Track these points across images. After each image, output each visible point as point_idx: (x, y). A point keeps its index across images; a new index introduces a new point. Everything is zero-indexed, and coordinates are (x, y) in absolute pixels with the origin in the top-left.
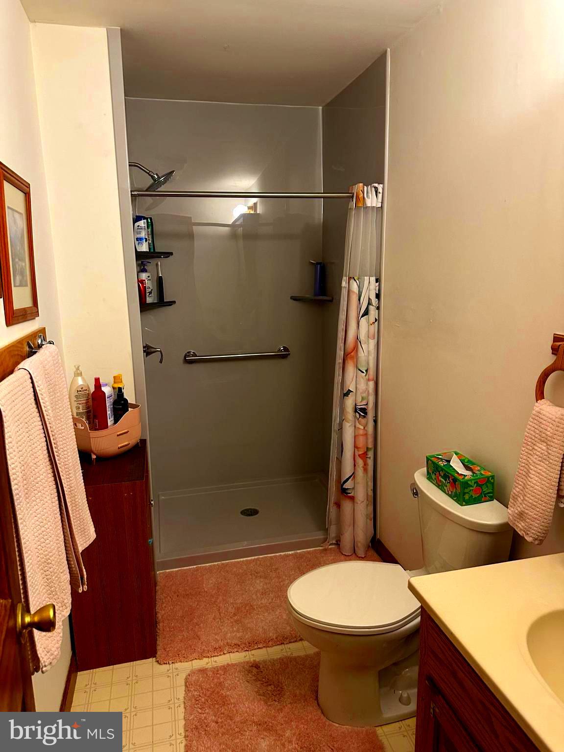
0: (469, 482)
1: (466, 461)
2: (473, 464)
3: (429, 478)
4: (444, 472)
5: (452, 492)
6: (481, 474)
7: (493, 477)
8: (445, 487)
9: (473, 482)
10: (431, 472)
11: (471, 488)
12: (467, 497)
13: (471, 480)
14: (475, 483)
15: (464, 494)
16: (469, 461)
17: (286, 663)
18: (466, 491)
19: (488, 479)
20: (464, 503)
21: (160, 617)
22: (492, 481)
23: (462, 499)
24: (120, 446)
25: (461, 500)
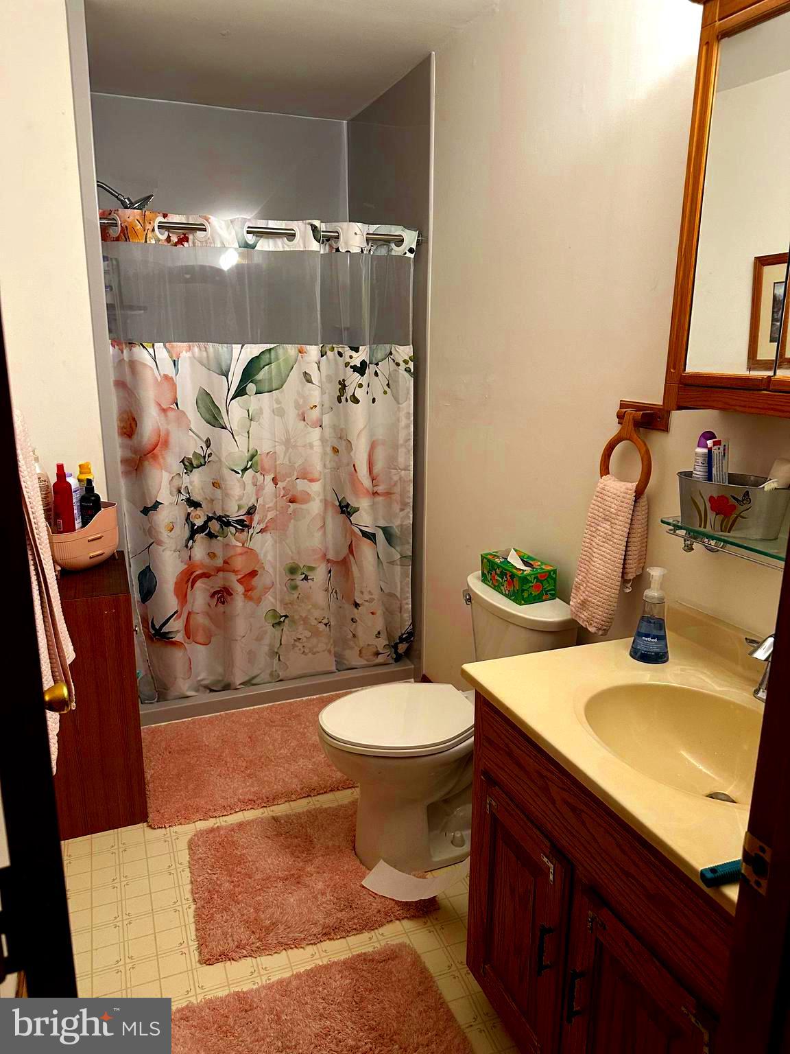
0: (528, 578)
1: (525, 557)
2: (534, 560)
3: (484, 579)
4: (501, 569)
5: (509, 591)
6: (542, 569)
7: (555, 571)
8: (502, 587)
9: (533, 576)
10: (486, 572)
11: (531, 584)
12: (526, 595)
13: (530, 575)
14: (535, 578)
15: (523, 591)
16: (529, 557)
17: (313, 816)
18: (525, 587)
19: (550, 573)
20: (523, 603)
21: (149, 777)
22: (554, 576)
24: (92, 555)
25: (520, 598)
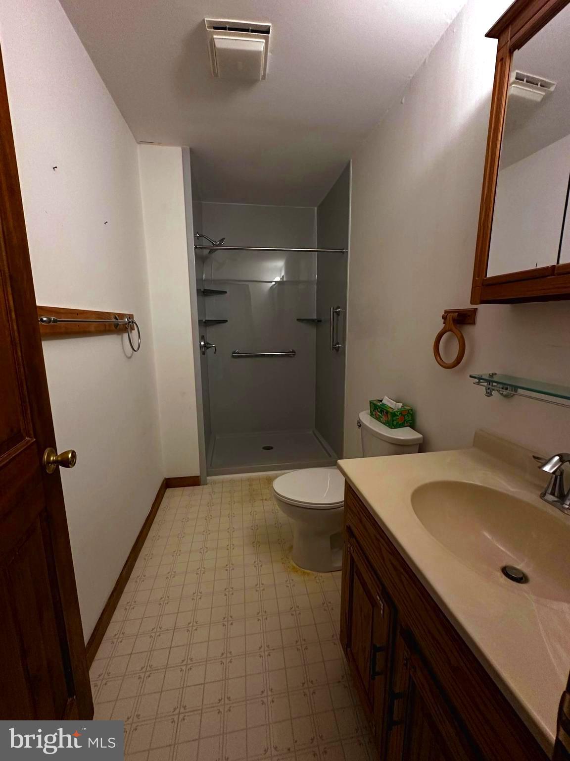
0: (396, 413)
3: (371, 415)
4: (380, 409)
5: (385, 421)
7: (411, 410)
8: (381, 419)
10: (372, 411)
11: (398, 417)
12: (395, 423)
14: (400, 414)
15: (393, 421)
18: (394, 419)
19: (409, 411)
20: (393, 427)
22: (411, 413)
23: (392, 424)
